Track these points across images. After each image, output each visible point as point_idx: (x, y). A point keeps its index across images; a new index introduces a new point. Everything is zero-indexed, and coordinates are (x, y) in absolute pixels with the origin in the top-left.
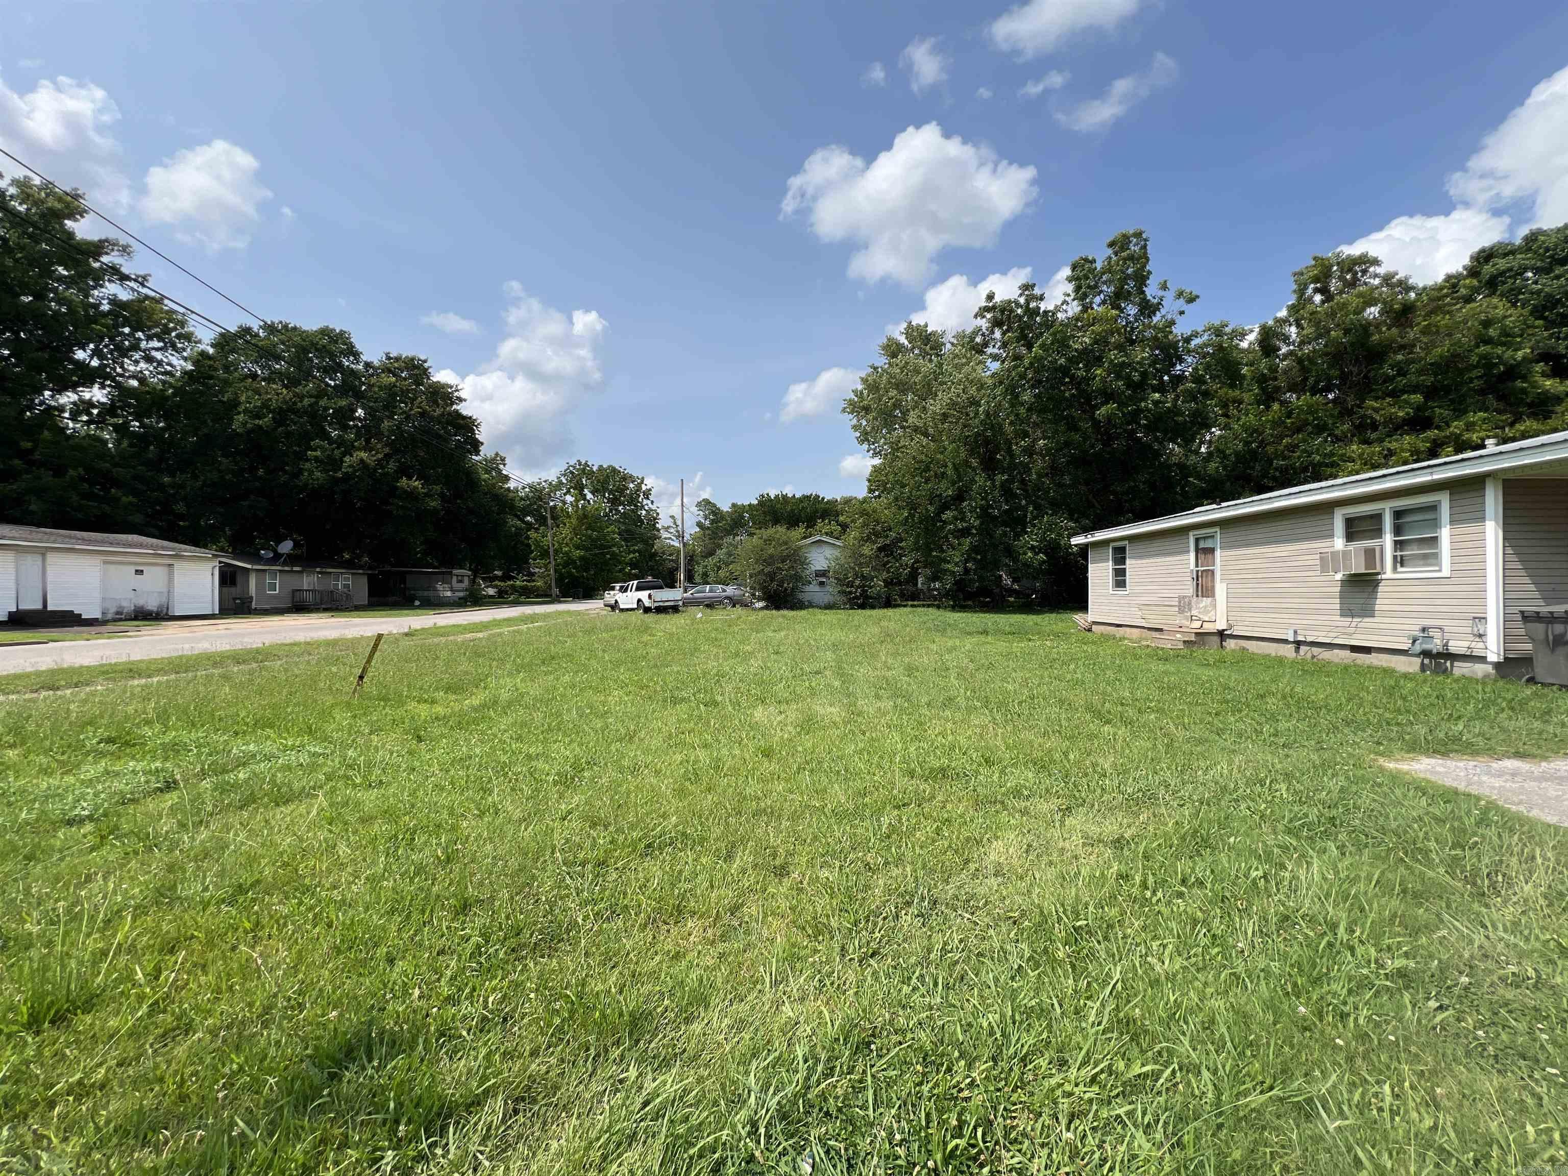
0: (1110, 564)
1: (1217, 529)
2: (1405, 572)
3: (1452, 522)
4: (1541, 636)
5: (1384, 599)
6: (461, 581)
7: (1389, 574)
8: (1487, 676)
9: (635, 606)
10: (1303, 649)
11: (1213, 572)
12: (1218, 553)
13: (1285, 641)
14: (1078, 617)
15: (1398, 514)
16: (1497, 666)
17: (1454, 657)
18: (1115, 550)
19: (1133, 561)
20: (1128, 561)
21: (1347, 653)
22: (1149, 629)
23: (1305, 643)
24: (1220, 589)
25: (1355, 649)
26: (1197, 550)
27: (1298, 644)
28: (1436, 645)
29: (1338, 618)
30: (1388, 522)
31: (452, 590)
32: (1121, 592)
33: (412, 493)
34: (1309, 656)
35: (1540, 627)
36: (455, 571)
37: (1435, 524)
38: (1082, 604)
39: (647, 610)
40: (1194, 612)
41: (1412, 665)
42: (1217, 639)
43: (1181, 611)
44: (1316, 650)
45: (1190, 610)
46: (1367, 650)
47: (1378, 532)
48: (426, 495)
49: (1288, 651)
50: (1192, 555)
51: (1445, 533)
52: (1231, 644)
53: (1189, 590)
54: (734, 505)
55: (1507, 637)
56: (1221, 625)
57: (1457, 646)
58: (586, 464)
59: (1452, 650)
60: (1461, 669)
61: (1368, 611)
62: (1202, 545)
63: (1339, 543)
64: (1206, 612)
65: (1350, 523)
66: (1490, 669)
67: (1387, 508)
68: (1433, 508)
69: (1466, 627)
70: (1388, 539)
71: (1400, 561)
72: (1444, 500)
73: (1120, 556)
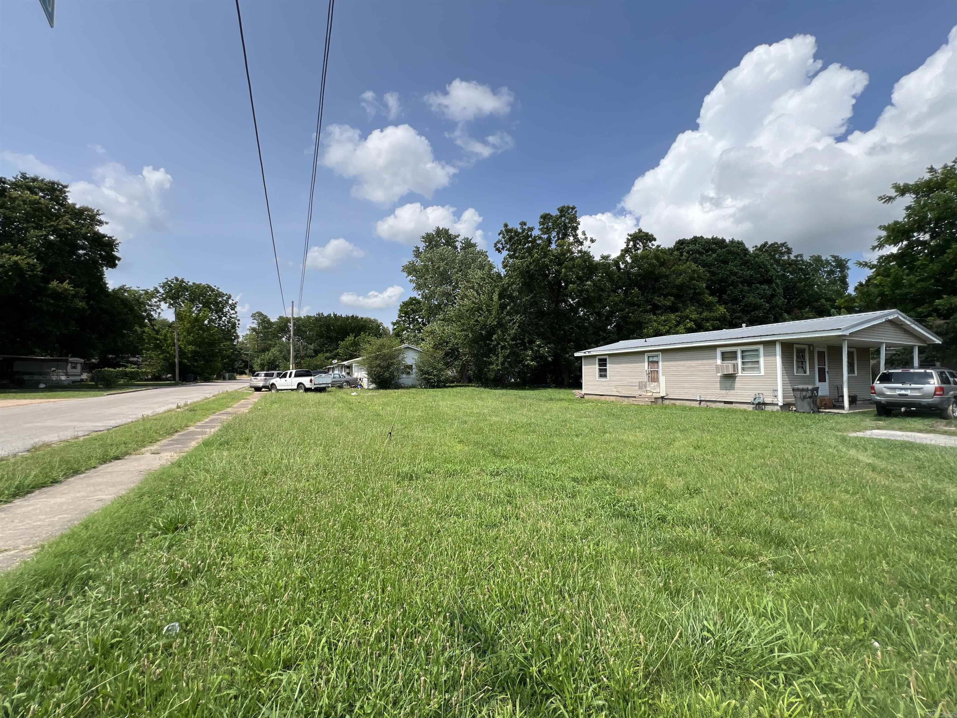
0: (597, 367)
1: (660, 353)
2: (746, 373)
3: (764, 356)
4: (799, 396)
5: (738, 383)
6: (74, 368)
7: (740, 374)
8: (777, 411)
9: (296, 387)
10: (703, 403)
11: (657, 371)
12: (660, 364)
13: (696, 400)
14: (576, 392)
15: (743, 352)
16: (781, 407)
17: (765, 404)
18: (600, 360)
19: (611, 365)
20: (608, 365)
21: (723, 404)
22: (621, 396)
23: (703, 401)
24: (662, 379)
25: (726, 402)
26: (649, 362)
27: (701, 401)
28: (761, 400)
29: (718, 391)
30: (739, 355)
31: (67, 374)
32: (603, 379)
33: (61, 293)
34: (705, 406)
35: (799, 393)
36: (71, 359)
37: (758, 356)
38: (578, 385)
39: (307, 390)
40: (648, 389)
41: (750, 408)
42: (661, 400)
43: (640, 388)
44: (709, 404)
45: (646, 387)
46: (731, 403)
47: (735, 358)
48: (74, 296)
49: (696, 404)
50: (646, 364)
51: (762, 360)
52: (667, 402)
53: (645, 378)
54: (281, 318)
55: (784, 397)
56: (663, 394)
57: (768, 400)
58: (182, 281)
59: (766, 402)
60: (768, 408)
61: (732, 388)
62: (651, 359)
63: (719, 362)
64: (654, 388)
65: (723, 354)
66: (778, 408)
67: (739, 349)
68: (757, 350)
69: (771, 393)
70: (740, 361)
71: (743, 369)
72: (761, 348)
73: (603, 362)
